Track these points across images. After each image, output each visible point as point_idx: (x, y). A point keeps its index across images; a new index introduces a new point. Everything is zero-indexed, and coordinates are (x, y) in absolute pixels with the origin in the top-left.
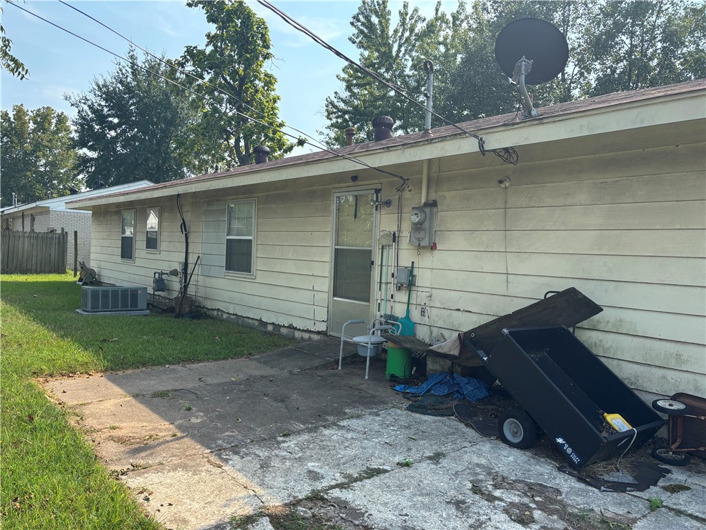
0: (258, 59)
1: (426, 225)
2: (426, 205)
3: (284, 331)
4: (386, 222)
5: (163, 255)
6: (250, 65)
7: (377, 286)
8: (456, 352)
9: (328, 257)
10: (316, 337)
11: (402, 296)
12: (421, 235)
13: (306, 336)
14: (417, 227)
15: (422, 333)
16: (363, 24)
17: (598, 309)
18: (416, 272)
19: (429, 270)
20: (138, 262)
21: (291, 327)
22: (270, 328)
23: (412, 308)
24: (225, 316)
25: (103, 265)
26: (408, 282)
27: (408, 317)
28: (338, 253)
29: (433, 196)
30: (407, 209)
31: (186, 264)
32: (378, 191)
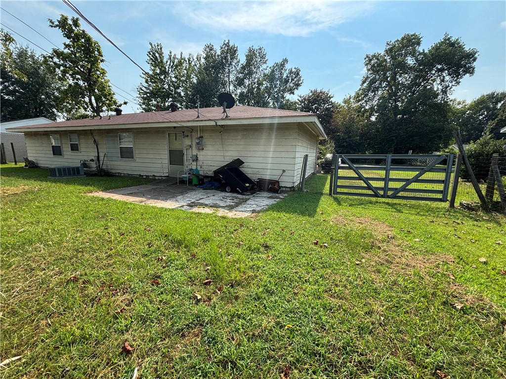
0: (97, 61)
1: (200, 143)
2: (200, 137)
3: (151, 177)
4: (187, 142)
5: (83, 153)
6: (94, 64)
7: (186, 161)
8: (213, 175)
9: (167, 152)
10: (164, 178)
11: (194, 163)
12: (199, 146)
13: (160, 178)
14: (198, 144)
15: (201, 173)
16: (152, 56)
17: (244, 163)
18: (198, 156)
19: (202, 156)
20: (65, 157)
21: (154, 176)
22: (144, 177)
23: (198, 166)
24: (122, 175)
25: (39, 158)
26: (196, 159)
27: (197, 169)
28: (170, 151)
29: (202, 135)
30: (194, 138)
31: (98, 157)
32: (183, 132)
